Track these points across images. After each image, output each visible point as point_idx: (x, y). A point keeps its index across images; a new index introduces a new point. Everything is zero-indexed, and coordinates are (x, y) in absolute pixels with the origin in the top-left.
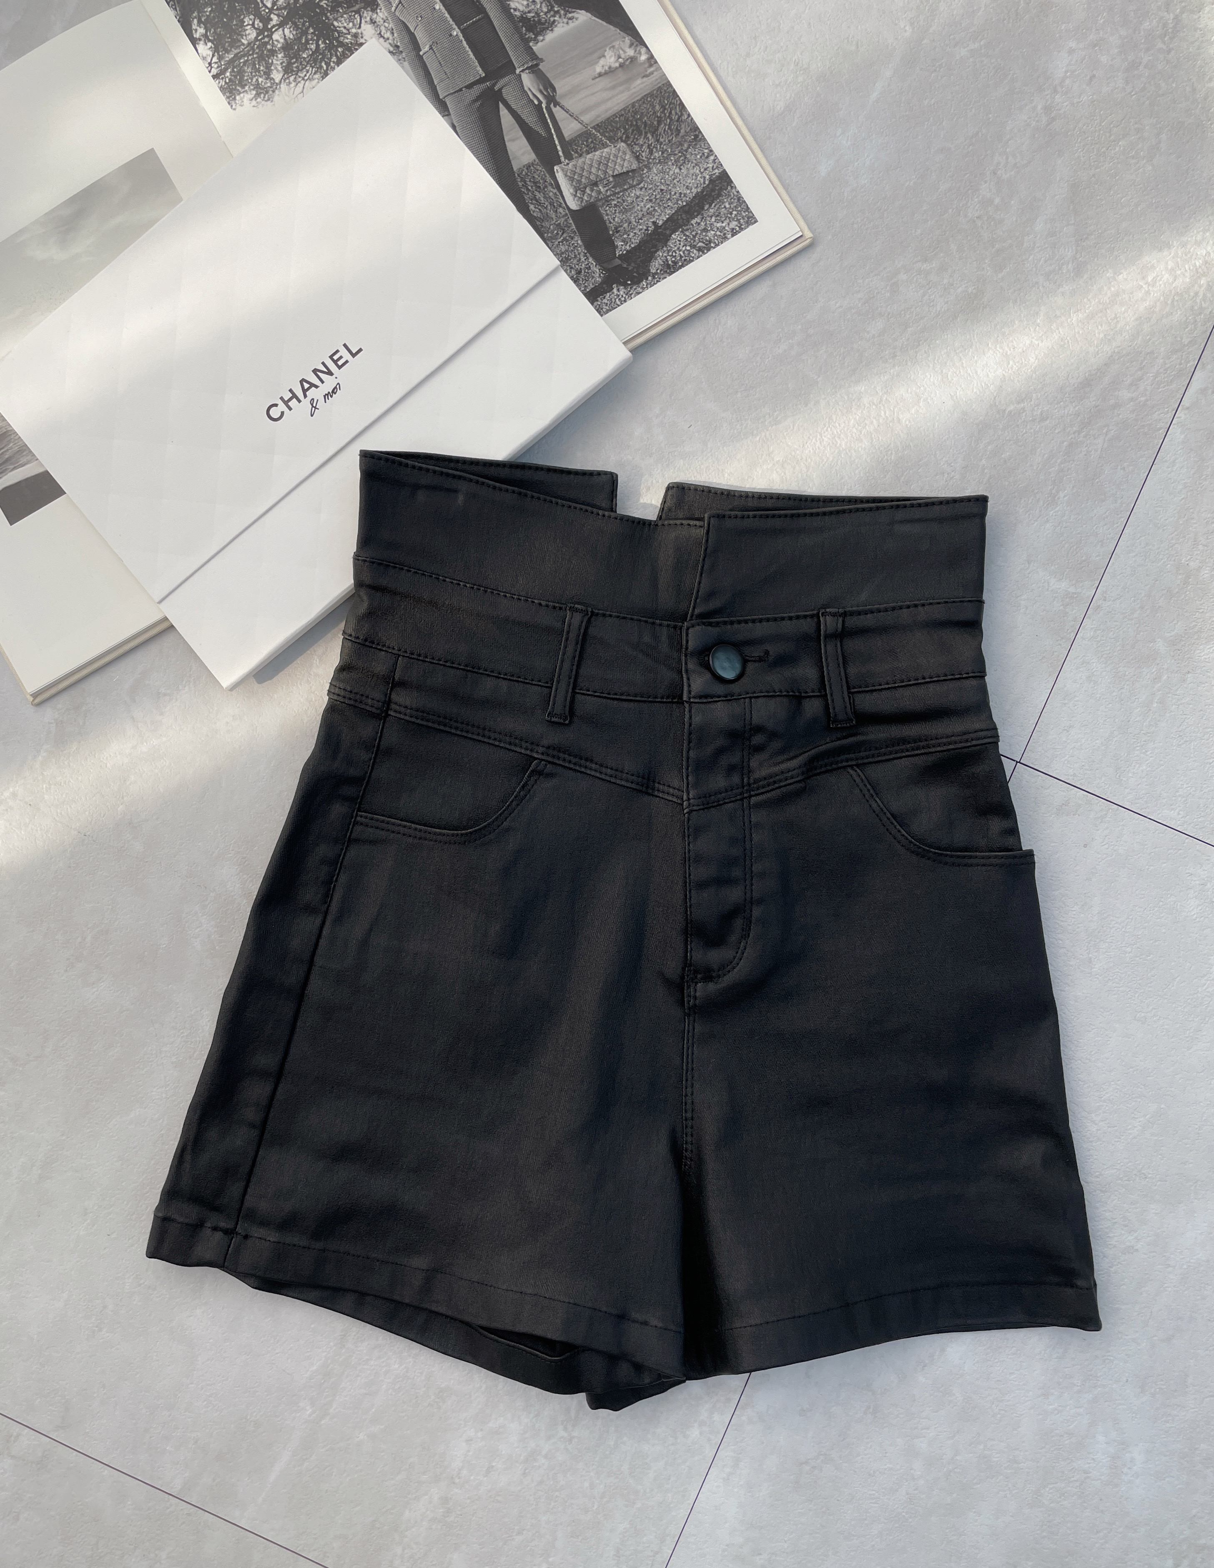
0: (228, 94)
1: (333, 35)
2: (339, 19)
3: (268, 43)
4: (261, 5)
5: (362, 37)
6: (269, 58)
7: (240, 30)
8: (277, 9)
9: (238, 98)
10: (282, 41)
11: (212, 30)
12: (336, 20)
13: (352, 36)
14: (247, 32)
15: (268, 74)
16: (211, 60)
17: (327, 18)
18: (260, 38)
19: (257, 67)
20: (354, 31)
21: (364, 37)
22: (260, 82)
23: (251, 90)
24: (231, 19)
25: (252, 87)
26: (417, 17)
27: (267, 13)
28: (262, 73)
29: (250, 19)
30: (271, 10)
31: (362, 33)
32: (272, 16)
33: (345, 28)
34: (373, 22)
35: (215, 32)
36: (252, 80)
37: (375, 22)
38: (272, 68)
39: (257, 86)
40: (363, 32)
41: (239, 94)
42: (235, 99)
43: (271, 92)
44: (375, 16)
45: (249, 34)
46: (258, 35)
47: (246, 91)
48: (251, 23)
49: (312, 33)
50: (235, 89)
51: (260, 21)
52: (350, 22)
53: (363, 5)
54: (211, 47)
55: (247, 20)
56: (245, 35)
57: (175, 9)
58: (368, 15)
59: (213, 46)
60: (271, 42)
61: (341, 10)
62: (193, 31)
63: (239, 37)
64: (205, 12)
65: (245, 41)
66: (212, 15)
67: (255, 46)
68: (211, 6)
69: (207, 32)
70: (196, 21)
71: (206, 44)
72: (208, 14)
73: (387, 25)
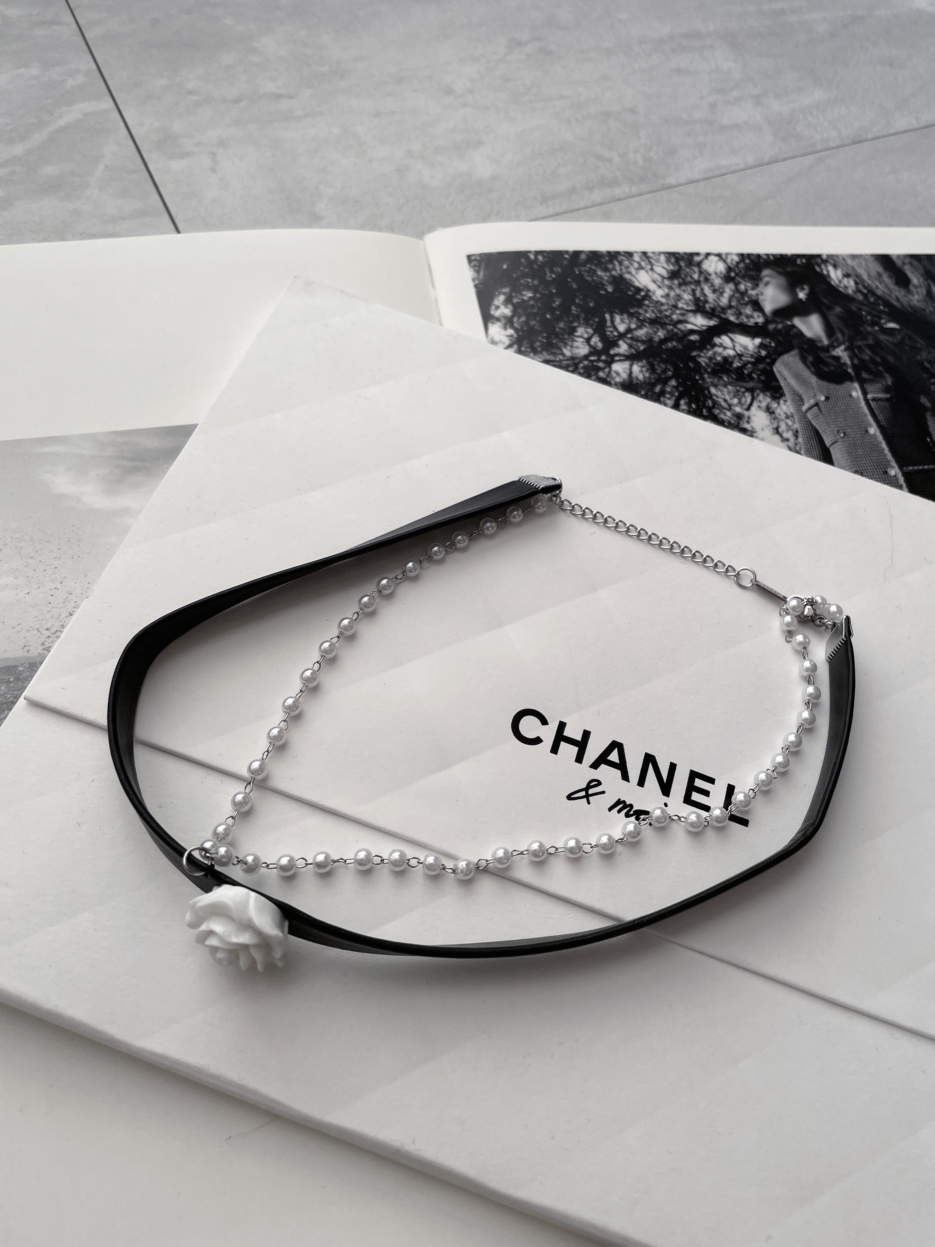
2: (721, 387)
3: (599, 369)
4: (609, 323)
5: (748, 422)
7: (566, 336)
8: (632, 338)
10: (624, 376)
11: (523, 319)
12: (715, 386)
13: (733, 415)
14: (576, 344)
17: (703, 379)
18: (592, 358)
20: (738, 409)
21: (752, 424)
24: (557, 320)
26: (838, 431)
27: (615, 336)
29: (587, 332)
30: (622, 336)
31: (749, 418)
32: (621, 343)
33: (725, 401)
34: (769, 410)
35: (526, 323)
37: (773, 413)
40: (753, 418)
44: (774, 405)
45: (577, 347)
46: (591, 354)
48: (586, 336)
49: (674, 387)
51: (601, 341)
52: (735, 396)
53: (761, 385)
54: (511, 336)
55: (580, 331)
56: (572, 347)
57: (478, 272)
58: (764, 400)
59: (515, 335)
60: (607, 370)
61: (726, 379)
62: (493, 307)
63: (561, 344)
64: (522, 295)
65: (567, 352)
66: (531, 303)
67: (581, 365)
68: (535, 293)
69: (513, 316)
70: (502, 298)
71: (505, 329)
72: (525, 298)
73: (790, 423)
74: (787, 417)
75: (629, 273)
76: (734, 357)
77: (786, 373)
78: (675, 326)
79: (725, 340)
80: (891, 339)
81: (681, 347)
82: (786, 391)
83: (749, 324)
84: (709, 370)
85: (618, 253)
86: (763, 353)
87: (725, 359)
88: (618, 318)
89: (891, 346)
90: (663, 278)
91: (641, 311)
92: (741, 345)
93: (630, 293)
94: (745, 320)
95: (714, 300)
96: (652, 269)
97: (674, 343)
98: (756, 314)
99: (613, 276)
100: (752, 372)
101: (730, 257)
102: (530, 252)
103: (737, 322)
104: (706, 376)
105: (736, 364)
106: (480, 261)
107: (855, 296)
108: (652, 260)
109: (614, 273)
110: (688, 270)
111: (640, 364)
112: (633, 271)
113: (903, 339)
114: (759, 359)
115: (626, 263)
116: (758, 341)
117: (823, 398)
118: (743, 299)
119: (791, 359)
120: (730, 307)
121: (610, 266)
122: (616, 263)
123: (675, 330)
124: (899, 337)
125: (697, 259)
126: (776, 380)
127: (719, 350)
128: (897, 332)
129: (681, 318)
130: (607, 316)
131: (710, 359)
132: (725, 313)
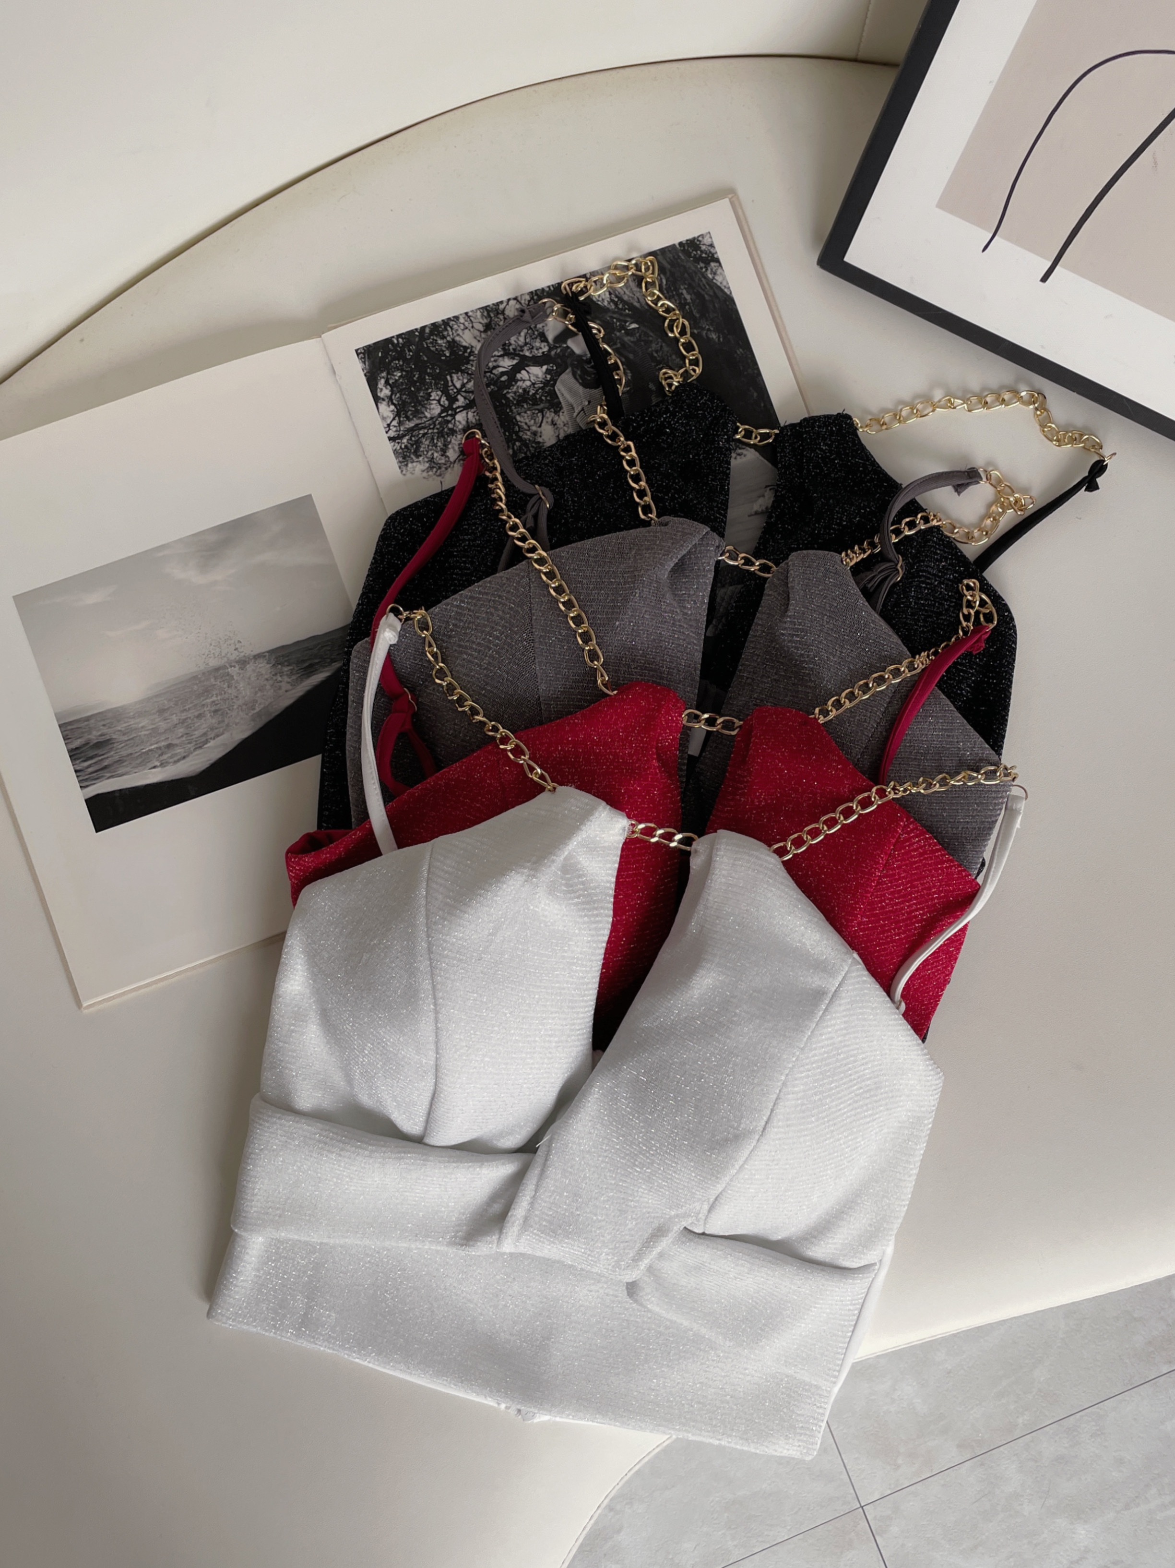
0: (401, 459)
1: (514, 428)
2: (523, 414)
3: (449, 422)
4: (450, 384)
5: (540, 436)
6: (448, 436)
7: (426, 402)
8: (466, 392)
9: (410, 465)
10: (464, 423)
11: (398, 395)
12: (519, 414)
14: (432, 406)
15: (444, 452)
16: (391, 422)
17: (511, 411)
18: (443, 415)
19: (435, 441)
20: (534, 428)
21: (543, 437)
22: (435, 457)
23: (424, 462)
24: (419, 390)
25: (426, 460)
27: (455, 393)
28: (439, 448)
29: (438, 395)
30: (459, 391)
31: (541, 433)
32: (459, 397)
33: (526, 424)
34: (553, 424)
35: (400, 398)
36: (428, 452)
37: (556, 424)
38: (450, 446)
39: (432, 460)
40: (544, 432)
41: (412, 462)
42: (407, 465)
43: (443, 469)
45: (433, 409)
46: (442, 412)
47: (419, 462)
48: (437, 398)
50: (409, 457)
51: (447, 399)
52: (532, 419)
53: (547, 405)
54: (393, 411)
55: (435, 395)
56: (430, 409)
57: (364, 363)
58: (550, 415)
59: (395, 410)
60: (453, 421)
61: (525, 406)
62: (379, 390)
63: (423, 409)
64: (394, 375)
65: (428, 415)
66: (401, 380)
67: (437, 422)
68: (401, 372)
69: (391, 395)
70: (383, 381)
71: (389, 406)
72: (397, 378)
73: (566, 429)
74: (564, 425)
75: (458, 335)
76: (530, 386)
77: (563, 389)
78: (491, 372)
79: (523, 374)
80: (632, 339)
81: (496, 389)
82: (563, 404)
83: (539, 355)
84: (515, 402)
85: (449, 319)
86: (549, 377)
87: (524, 390)
88: (455, 376)
89: (632, 345)
90: (481, 332)
91: (469, 367)
92: (534, 375)
93: (461, 353)
94: (536, 352)
95: (515, 341)
96: (473, 327)
97: (492, 387)
98: (543, 344)
99: (448, 342)
100: (542, 395)
101: (523, 298)
102: (393, 337)
103: (531, 356)
104: (513, 407)
105: (532, 392)
106: (364, 354)
107: (609, 306)
108: (472, 319)
109: (449, 339)
110: (496, 320)
111: (473, 410)
112: (460, 332)
113: (640, 336)
114: (546, 383)
115: (455, 327)
116: (545, 367)
117: (587, 403)
118: (534, 334)
119: (566, 376)
120: (526, 344)
121: (445, 333)
122: (449, 329)
123: (492, 376)
124: (638, 335)
125: (502, 307)
126: (557, 397)
127: (520, 383)
128: (636, 331)
129: (495, 364)
130: (448, 377)
131: (515, 393)
132: (522, 351)
